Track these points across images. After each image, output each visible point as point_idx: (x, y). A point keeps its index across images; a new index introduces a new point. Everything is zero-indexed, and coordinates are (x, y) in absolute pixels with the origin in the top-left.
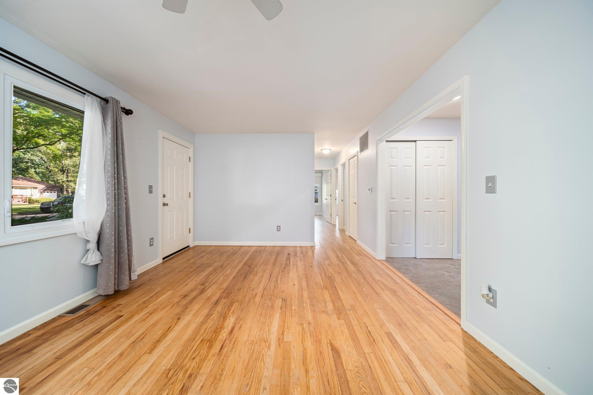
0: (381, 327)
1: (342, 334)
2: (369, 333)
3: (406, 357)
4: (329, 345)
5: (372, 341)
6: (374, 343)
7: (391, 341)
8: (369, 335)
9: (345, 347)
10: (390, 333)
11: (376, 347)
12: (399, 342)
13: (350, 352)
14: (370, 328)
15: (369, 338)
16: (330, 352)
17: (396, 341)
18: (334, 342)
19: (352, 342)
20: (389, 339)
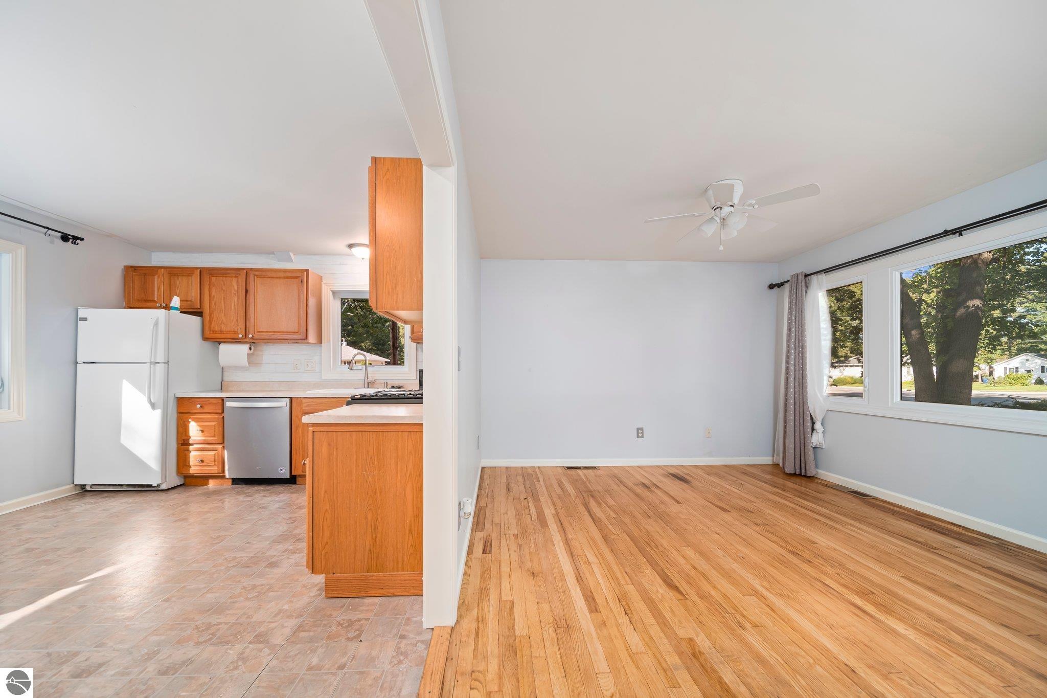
0: (604, 623)
1: (671, 608)
2: (628, 612)
3: (581, 581)
4: (685, 593)
5: (623, 599)
6: (620, 597)
7: (594, 599)
8: (627, 608)
9: (661, 591)
10: (591, 611)
11: (617, 592)
12: (582, 598)
13: (652, 585)
14: (625, 621)
15: (628, 604)
16: (678, 585)
17: (586, 600)
18: (680, 597)
19: (652, 598)
20: (596, 602)
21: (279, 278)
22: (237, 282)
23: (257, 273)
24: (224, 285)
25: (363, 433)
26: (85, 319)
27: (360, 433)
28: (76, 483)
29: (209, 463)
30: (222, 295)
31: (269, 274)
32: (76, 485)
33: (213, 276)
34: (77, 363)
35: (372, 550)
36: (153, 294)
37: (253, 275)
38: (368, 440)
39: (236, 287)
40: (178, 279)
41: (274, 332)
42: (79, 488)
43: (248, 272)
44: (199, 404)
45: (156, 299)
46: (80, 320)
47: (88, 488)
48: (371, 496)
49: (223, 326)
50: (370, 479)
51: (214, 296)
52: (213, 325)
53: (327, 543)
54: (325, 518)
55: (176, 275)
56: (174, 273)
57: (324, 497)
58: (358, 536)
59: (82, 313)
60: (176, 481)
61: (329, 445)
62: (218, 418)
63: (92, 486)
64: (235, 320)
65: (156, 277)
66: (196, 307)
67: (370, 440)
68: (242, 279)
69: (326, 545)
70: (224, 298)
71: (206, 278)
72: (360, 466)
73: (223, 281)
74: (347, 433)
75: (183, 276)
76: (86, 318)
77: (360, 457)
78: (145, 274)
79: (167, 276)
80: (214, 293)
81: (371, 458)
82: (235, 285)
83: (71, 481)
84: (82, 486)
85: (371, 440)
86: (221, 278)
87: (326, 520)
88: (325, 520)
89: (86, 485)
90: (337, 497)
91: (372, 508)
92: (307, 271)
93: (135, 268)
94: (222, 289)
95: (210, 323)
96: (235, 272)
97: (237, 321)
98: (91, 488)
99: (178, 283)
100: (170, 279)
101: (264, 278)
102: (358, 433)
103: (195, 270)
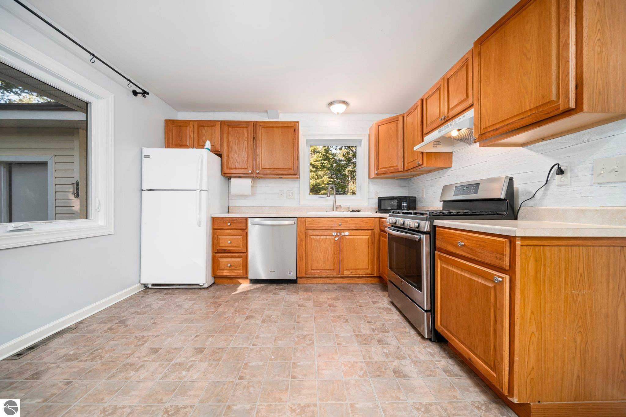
21: (278, 128)
22: (247, 131)
23: (262, 124)
24: (238, 133)
25: (573, 247)
26: (147, 156)
27: (570, 247)
28: (142, 282)
29: (236, 268)
30: (236, 141)
31: (271, 125)
32: (142, 284)
33: (230, 127)
34: (142, 190)
35: (580, 376)
36: (186, 141)
37: (259, 126)
38: (578, 256)
39: (246, 135)
40: (204, 129)
41: (274, 169)
42: (143, 286)
43: (255, 124)
44: (229, 222)
45: (188, 144)
46: (144, 157)
47: (150, 286)
48: (581, 317)
49: (237, 164)
50: (580, 299)
51: (230, 142)
52: (229, 164)
53: (533, 368)
54: (531, 341)
55: (202, 126)
56: (201, 125)
57: (531, 318)
58: (566, 362)
59: (146, 151)
60: (212, 281)
61: (536, 261)
62: (243, 233)
63: (152, 285)
64: (246, 160)
65: (188, 128)
66: (217, 150)
67: (579, 256)
68: (251, 128)
69: (531, 370)
70: (238, 143)
71: (225, 128)
72: (569, 284)
73: (237, 131)
74: (556, 247)
75: (208, 127)
76: (149, 155)
77: (570, 274)
78: (180, 126)
79: (196, 127)
80: (230, 139)
81: (581, 275)
82: (245, 133)
83: (139, 282)
84: (144, 284)
85: (581, 256)
86: (236, 128)
87: (533, 343)
88: (531, 344)
89: (148, 284)
90: (545, 318)
91: (582, 331)
92: (298, 122)
93: (173, 122)
94: (236, 136)
95: (228, 162)
96: (247, 124)
97: (247, 160)
98: (152, 286)
99: (204, 132)
100: (198, 129)
101: (267, 128)
102: (567, 247)
103: (217, 123)
